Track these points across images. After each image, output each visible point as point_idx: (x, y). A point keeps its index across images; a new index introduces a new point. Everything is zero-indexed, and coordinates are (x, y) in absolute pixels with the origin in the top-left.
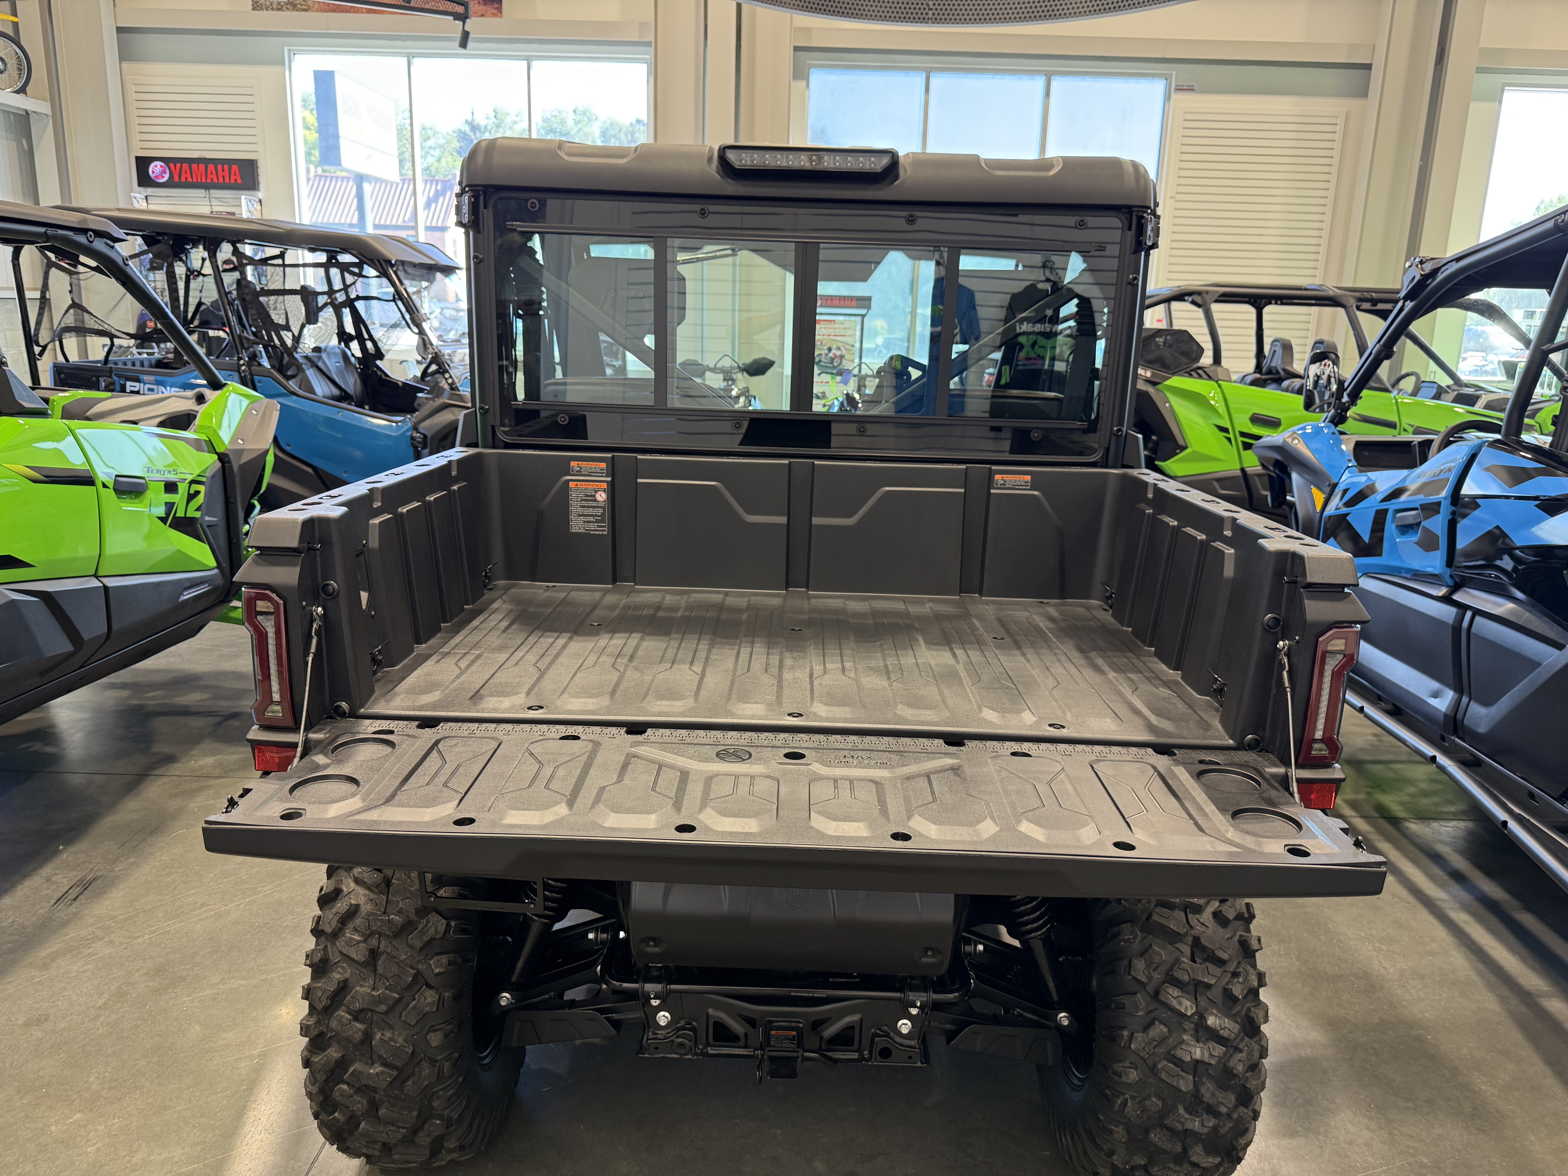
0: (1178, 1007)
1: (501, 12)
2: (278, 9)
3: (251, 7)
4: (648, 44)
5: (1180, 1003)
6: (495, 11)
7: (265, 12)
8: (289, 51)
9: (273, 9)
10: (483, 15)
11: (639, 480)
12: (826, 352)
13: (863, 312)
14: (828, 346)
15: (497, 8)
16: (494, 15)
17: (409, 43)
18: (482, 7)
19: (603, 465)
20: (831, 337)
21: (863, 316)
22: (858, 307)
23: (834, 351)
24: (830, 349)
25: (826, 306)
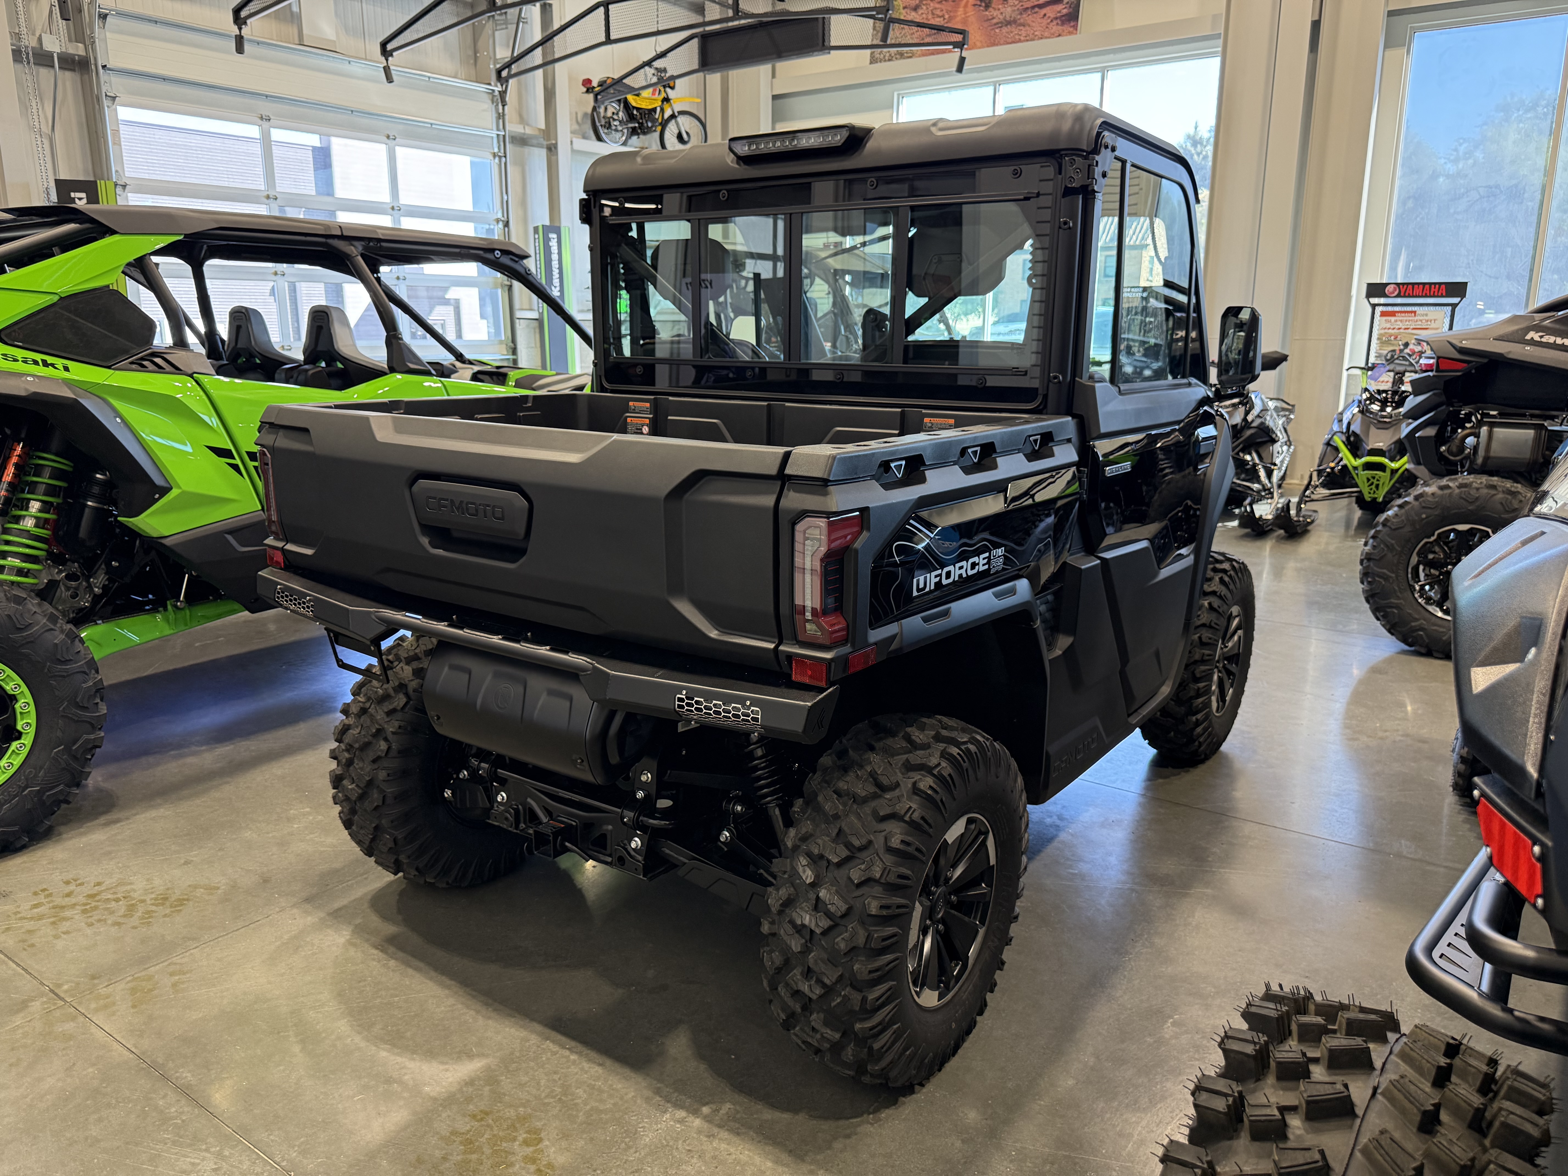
0: (801, 874)
1: (1076, 30)
2: (889, 60)
3: (868, 62)
4: (1218, 36)
5: (804, 871)
6: (1071, 29)
7: (879, 64)
8: (899, 95)
9: (885, 61)
10: (1059, 35)
11: (669, 418)
12: (1402, 347)
13: (1455, 300)
14: (1404, 342)
15: (1073, 26)
16: (1070, 33)
17: (996, 72)
18: (1060, 27)
19: (648, 405)
20: (1410, 331)
21: (1454, 306)
22: (1448, 295)
23: (1411, 346)
24: (1406, 345)
25: (1405, 296)
